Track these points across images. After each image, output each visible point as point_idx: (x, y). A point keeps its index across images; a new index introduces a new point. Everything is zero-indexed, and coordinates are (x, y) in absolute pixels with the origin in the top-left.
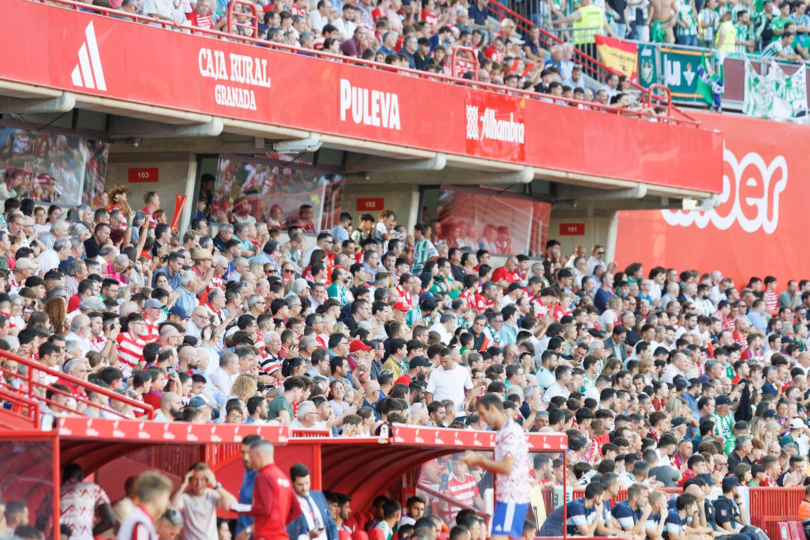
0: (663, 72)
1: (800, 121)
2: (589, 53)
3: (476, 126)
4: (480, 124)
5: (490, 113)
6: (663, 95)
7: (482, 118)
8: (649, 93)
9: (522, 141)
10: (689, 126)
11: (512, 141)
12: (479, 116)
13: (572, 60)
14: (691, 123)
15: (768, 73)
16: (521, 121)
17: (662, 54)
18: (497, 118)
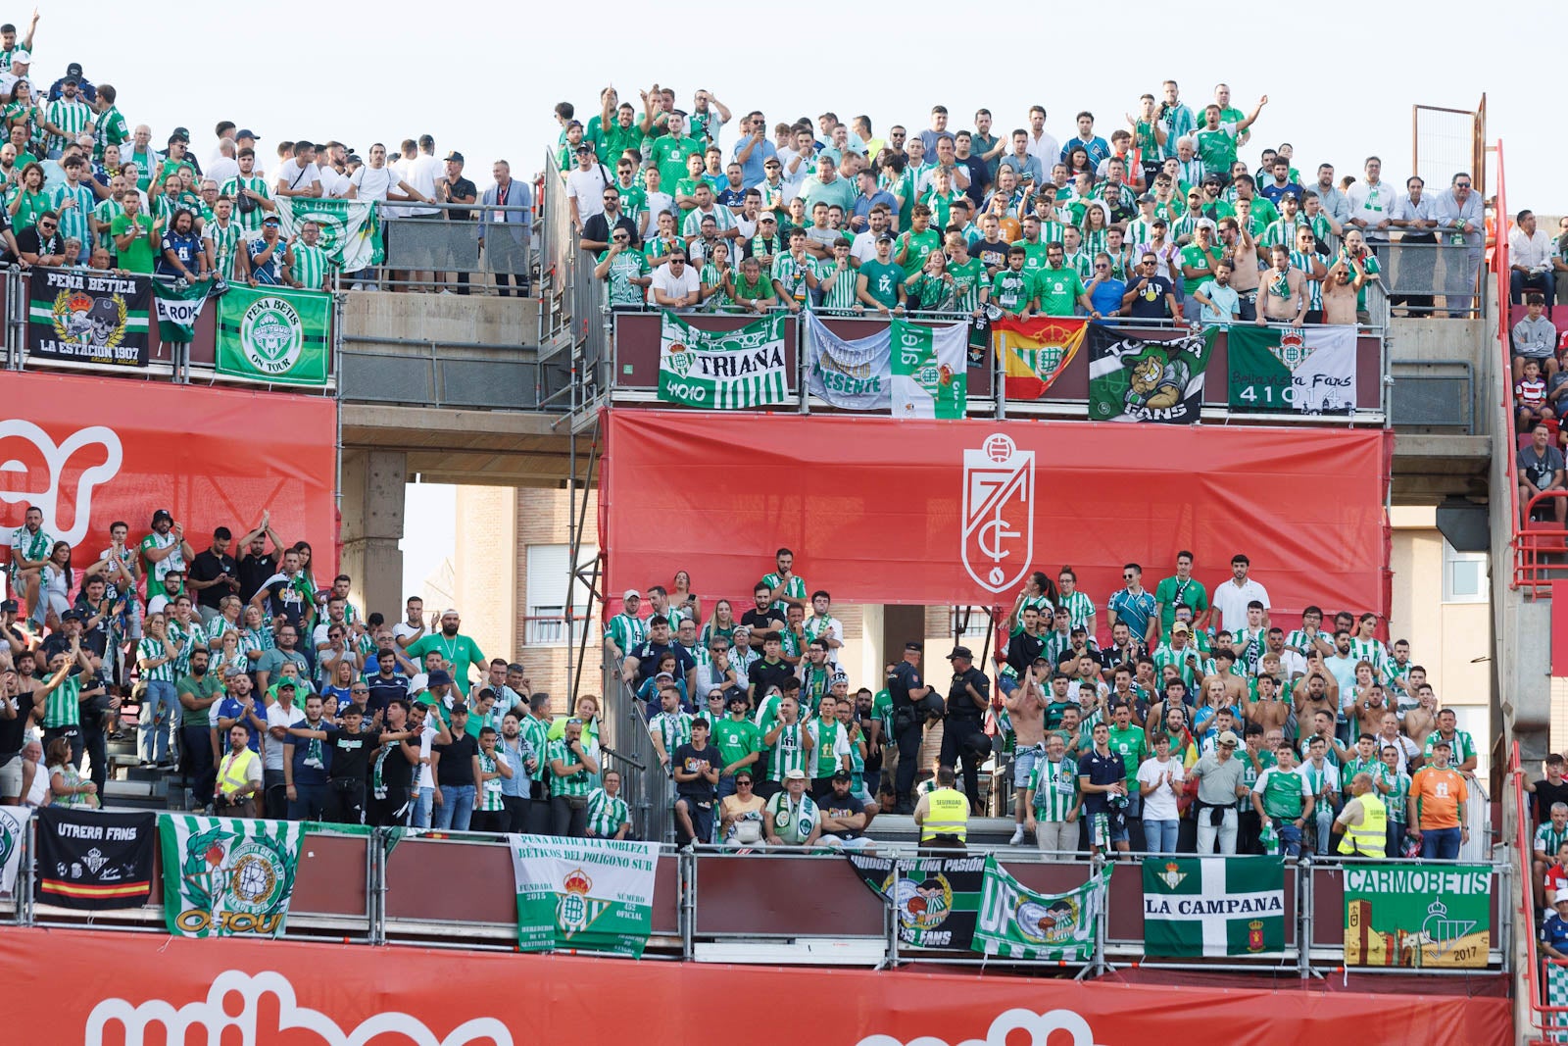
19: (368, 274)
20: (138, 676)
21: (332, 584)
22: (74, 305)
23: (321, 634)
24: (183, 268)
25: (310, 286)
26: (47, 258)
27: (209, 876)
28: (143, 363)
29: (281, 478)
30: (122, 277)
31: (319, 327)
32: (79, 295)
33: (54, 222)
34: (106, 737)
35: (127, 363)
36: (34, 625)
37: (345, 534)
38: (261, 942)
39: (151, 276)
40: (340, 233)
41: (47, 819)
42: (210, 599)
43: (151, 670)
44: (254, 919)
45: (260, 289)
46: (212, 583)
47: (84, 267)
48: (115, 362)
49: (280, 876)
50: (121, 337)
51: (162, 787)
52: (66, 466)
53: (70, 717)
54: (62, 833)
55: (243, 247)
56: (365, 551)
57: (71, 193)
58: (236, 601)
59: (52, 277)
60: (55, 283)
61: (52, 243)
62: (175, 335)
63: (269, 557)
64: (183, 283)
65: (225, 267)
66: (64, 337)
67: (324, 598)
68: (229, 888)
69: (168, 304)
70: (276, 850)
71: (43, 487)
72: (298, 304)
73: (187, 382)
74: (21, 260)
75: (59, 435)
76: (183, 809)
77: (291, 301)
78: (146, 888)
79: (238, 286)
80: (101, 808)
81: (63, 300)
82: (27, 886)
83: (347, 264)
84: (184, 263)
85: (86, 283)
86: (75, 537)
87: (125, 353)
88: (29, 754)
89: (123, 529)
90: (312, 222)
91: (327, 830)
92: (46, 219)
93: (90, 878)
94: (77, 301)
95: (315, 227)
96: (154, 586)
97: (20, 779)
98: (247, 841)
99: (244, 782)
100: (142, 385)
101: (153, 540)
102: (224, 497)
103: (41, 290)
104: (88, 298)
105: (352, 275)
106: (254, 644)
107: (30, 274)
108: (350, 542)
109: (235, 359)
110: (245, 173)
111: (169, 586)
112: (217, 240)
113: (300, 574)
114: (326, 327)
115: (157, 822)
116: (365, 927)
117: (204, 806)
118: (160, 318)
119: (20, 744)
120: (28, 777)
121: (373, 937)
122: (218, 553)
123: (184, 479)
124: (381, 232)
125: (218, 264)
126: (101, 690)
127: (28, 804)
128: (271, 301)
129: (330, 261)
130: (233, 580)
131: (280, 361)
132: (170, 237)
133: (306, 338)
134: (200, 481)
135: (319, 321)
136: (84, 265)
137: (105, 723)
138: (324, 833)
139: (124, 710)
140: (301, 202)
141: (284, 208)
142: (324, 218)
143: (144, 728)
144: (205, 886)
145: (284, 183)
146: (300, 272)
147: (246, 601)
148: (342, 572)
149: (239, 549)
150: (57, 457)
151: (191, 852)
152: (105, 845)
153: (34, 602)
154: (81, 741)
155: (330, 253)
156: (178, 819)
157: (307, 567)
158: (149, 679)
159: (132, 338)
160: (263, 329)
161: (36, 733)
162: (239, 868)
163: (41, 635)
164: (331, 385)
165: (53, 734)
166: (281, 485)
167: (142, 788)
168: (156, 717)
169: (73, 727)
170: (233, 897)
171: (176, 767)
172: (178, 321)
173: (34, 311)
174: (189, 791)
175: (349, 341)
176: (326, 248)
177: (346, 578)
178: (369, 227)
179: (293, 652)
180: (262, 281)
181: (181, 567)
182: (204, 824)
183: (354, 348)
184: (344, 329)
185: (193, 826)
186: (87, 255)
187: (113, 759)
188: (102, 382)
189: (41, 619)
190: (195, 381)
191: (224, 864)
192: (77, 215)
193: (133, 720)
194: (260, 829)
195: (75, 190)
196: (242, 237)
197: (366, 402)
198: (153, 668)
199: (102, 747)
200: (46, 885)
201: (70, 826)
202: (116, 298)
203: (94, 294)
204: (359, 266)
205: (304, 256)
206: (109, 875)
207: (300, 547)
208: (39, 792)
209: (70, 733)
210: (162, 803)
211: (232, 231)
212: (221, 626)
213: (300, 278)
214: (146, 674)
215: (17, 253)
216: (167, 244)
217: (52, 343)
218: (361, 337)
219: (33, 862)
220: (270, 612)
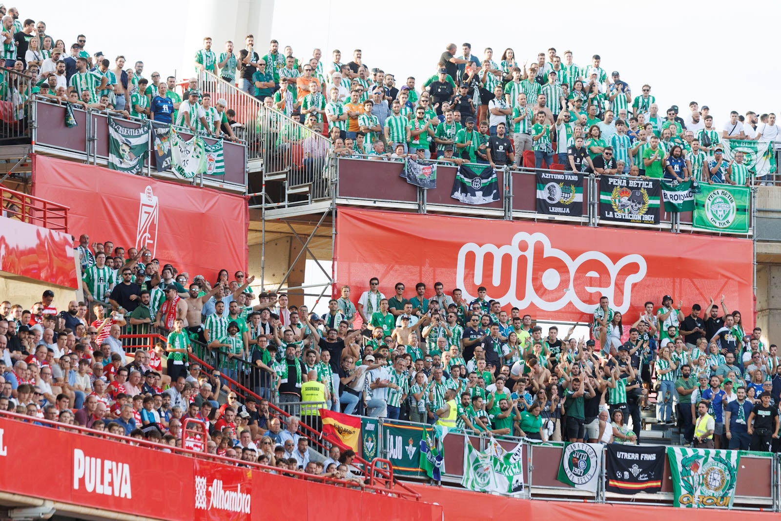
0: (385, 447)
1: (516, 495)
2: (314, 427)
3: (205, 496)
4: (208, 494)
5: (218, 484)
6: (386, 468)
7: (210, 488)
8: (371, 466)
9: (248, 510)
10: (410, 499)
11: (239, 510)
12: (208, 486)
13: (297, 433)
14: (412, 496)
15: (486, 448)
16: (248, 492)
17: (385, 428)
18: (225, 489)
19: (769, 177)
20: (656, 378)
21: (752, 332)
22: (622, 193)
23: (747, 357)
24: (676, 175)
25: (739, 184)
26: (608, 171)
27: (693, 477)
28: (657, 222)
29: (726, 280)
30: (645, 180)
31: (744, 204)
32: (624, 189)
33: (611, 152)
34: (640, 409)
35: (649, 222)
36: (604, 353)
37: (758, 307)
38: (719, 511)
39: (660, 179)
40: (754, 157)
41: (611, 450)
42: (691, 339)
43: (662, 375)
44: (715, 499)
45: (714, 185)
46: (691, 332)
47: (627, 175)
48: (643, 222)
49: (729, 478)
50: (646, 210)
51: (668, 434)
52: (618, 274)
53: (622, 399)
54: (619, 457)
55: (706, 165)
56: (768, 315)
57: (619, 138)
58: (705, 341)
59: (611, 180)
60: (612, 183)
61: (610, 163)
62: (673, 208)
63: (721, 319)
64: (676, 182)
65: (697, 175)
66: (616, 210)
67: (748, 339)
68: (703, 483)
69: (668, 193)
70: (726, 464)
71: (608, 285)
72: (733, 192)
73: (679, 232)
74: (595, 172)
75: (615, 258)
76: (679, 444)
77: (730, 191)
78: (659, 484)
79: (704, 184)
80: (638, 444)
81: (617, 191)
82: (602, 483)
83: (757, 173)
84: (676, 172)
85: (628, 183)
86: (624, 309)
87: (647, 218)
88: (602, 417)
89: (651, 305)
90: (740, 152)
91: (751, 454)
92: (606, 151)
93: (633, 479)
94: (623, 192)
95: (741, 154)
96: (663, 333)
97: (598, 430)
98: (710, 460)
99: (705, 431)
100: (656, 234)
101: (662, 310)
102: (698, 289)
103: (605, 186)
104: (629, 190)
105: (761, 178)
106: (715, 361)
107: (600, 179)
108: (761, 311)
109: (703, 221)
110: (709, 127)
111: (670, 333)
112: (693, 161)
113: (736, 327)
114: (747, 204)
115: (666, 451)
116: (770, 503)
117: (690, 443)
118: (665, 200)
119: (598, 412)
120: (602, 428)
121: (775, 508)
122: (694, 317)
123: (677, 280)
124: (774, 156)
125: (693, 173)
126: (637, 386)
127: (602, 442)
128: (720, 191)
129: (749, 171)
130: (702, 330)
131: (725, 221)
132: (670, 159)
133: (738, 210)
134: (686, 282)
135: (744, 201)
136: (626, 174)
137: (640, 401)
138: (750, 456)
139: (650, 396)
140: (734, 142)
141: (725, 144)
142: (746, 150)
143: (659, 404)
144: (691, 482)
145: (725, 132)
146: (734, 177)
147: (709, 341)
148: (757, 326)
149: (705, 315)
150: (614, 269)
151: (684, 466)
152: (640, 463)
153: (604, 342)
154: (628, 410)
155: (749, 167)
156: (677, 449)
157: (739, 323)
158: (662, 380)
159: (651, 210)
160: (716, 205)
161: (604, 407)
162: (707, 474)
163: (607, 358)
164: (750, 233)
165: (614, 408)
166: (726, 283)
167: (659, 434)
168: (665, 399)
169: (623, 404)
170: (704, 487)
171: (676, 424)
172: (674, 202)
173: (603, 197)
174: (682, 435)
175: (759, 211)
176: (747, 165)
177: (759, 329)
178: (768, 154)
179: (733, 366)
180: (715, 182)
181: (677, 324)
182: (690, 452)
183: (762, 215)
184: (756, 205)
185: (684, 453)
186: (627, 169)
187: (644, 419)
188: (636, 232)
189: (607, 351)
190: (682, 231)
191: (699, 471)
192: (622, 149)
193: (654, 400)
194: (717, 454)
195: (621, 137)
196: (705, 160)
197: (768, 241)
198: (663, 374)
199: (638, 414)
200: (611, 483)
201: (623, 453)
202: (642, 191)
203: (632, 188)
204: (764, 174)
205: (736, 168)
206: (643, 477)
207: (735, 314)
208: (607, 437)
209: (623, 407)
210: (668, 441)
211: (700, 156)
212: (698, 353)
213: (734, 180)
214: (660, 377)
215: (593, 168)
216: (668, 163)
217: (611, 213)
218: (765, 209)
219: (605, 471)
220: (720, 346)
